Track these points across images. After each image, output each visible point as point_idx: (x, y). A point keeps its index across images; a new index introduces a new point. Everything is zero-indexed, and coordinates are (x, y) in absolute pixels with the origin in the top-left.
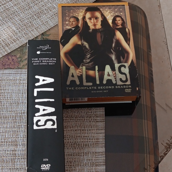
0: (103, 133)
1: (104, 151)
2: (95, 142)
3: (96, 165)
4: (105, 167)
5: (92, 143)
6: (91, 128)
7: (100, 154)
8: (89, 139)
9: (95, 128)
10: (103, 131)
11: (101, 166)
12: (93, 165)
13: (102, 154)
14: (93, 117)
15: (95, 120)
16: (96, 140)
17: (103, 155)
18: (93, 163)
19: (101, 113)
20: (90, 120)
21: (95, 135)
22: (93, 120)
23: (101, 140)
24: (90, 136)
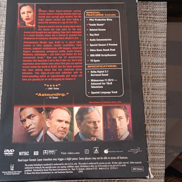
0: (164, 37)
1: (165, 62)
2: (152, 49)
3: (153, 80)
4: (165, 84)
5: (147, 51)
6: (147, 29)
7: (159, 66)
8: (144, 45)
9: (152, 31)
10: (165, 35)
11: (161, 82)
12: (148, 80)
13: (161, 67)
14: (150, 15)
15: (152, 19)
16: (153, 47)
17: (163, 68)
18: (148, 77)
19: (162, 9)
20: (145, 19)
21: (152, 39)
22: (149, 19)
23: (161, 47)
24: (145, 40)
